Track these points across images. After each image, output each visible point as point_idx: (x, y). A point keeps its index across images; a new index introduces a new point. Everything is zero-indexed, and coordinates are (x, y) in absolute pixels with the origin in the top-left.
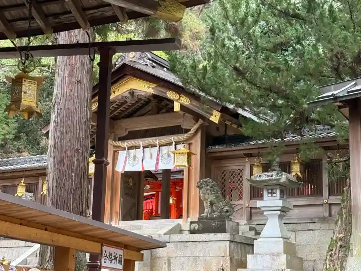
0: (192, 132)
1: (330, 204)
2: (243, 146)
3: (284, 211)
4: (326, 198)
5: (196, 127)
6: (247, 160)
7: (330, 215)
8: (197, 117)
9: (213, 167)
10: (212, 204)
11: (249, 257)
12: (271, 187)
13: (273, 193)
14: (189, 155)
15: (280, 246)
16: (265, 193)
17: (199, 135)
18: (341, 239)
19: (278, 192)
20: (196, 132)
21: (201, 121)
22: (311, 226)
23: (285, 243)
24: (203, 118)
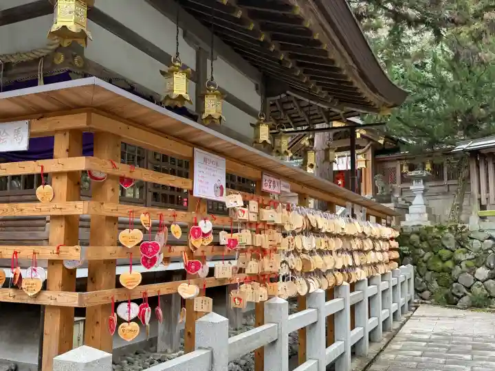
0: (366, 148)
1: (448, 185)
2: (397, 154)
3: (425, 191)
4: (445, 181)
5: (369, 145)
6: (398, 162)
7: (449, 190)
8: (369, 140)
9: (378, 166)
10: (382, 188)
11: (407, 215)
12: (417, 179)
13: (418, 182)
14: (366, 161)
15: (424, 209)
16: (414, 182)
17: (370, 150)
18: (457, 205)
19: (422, 181)
20: (369, 148)
21: (371, 143)
22: (438, 197)
23: (427, 208)
24: (373, 140)
